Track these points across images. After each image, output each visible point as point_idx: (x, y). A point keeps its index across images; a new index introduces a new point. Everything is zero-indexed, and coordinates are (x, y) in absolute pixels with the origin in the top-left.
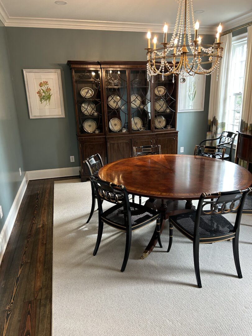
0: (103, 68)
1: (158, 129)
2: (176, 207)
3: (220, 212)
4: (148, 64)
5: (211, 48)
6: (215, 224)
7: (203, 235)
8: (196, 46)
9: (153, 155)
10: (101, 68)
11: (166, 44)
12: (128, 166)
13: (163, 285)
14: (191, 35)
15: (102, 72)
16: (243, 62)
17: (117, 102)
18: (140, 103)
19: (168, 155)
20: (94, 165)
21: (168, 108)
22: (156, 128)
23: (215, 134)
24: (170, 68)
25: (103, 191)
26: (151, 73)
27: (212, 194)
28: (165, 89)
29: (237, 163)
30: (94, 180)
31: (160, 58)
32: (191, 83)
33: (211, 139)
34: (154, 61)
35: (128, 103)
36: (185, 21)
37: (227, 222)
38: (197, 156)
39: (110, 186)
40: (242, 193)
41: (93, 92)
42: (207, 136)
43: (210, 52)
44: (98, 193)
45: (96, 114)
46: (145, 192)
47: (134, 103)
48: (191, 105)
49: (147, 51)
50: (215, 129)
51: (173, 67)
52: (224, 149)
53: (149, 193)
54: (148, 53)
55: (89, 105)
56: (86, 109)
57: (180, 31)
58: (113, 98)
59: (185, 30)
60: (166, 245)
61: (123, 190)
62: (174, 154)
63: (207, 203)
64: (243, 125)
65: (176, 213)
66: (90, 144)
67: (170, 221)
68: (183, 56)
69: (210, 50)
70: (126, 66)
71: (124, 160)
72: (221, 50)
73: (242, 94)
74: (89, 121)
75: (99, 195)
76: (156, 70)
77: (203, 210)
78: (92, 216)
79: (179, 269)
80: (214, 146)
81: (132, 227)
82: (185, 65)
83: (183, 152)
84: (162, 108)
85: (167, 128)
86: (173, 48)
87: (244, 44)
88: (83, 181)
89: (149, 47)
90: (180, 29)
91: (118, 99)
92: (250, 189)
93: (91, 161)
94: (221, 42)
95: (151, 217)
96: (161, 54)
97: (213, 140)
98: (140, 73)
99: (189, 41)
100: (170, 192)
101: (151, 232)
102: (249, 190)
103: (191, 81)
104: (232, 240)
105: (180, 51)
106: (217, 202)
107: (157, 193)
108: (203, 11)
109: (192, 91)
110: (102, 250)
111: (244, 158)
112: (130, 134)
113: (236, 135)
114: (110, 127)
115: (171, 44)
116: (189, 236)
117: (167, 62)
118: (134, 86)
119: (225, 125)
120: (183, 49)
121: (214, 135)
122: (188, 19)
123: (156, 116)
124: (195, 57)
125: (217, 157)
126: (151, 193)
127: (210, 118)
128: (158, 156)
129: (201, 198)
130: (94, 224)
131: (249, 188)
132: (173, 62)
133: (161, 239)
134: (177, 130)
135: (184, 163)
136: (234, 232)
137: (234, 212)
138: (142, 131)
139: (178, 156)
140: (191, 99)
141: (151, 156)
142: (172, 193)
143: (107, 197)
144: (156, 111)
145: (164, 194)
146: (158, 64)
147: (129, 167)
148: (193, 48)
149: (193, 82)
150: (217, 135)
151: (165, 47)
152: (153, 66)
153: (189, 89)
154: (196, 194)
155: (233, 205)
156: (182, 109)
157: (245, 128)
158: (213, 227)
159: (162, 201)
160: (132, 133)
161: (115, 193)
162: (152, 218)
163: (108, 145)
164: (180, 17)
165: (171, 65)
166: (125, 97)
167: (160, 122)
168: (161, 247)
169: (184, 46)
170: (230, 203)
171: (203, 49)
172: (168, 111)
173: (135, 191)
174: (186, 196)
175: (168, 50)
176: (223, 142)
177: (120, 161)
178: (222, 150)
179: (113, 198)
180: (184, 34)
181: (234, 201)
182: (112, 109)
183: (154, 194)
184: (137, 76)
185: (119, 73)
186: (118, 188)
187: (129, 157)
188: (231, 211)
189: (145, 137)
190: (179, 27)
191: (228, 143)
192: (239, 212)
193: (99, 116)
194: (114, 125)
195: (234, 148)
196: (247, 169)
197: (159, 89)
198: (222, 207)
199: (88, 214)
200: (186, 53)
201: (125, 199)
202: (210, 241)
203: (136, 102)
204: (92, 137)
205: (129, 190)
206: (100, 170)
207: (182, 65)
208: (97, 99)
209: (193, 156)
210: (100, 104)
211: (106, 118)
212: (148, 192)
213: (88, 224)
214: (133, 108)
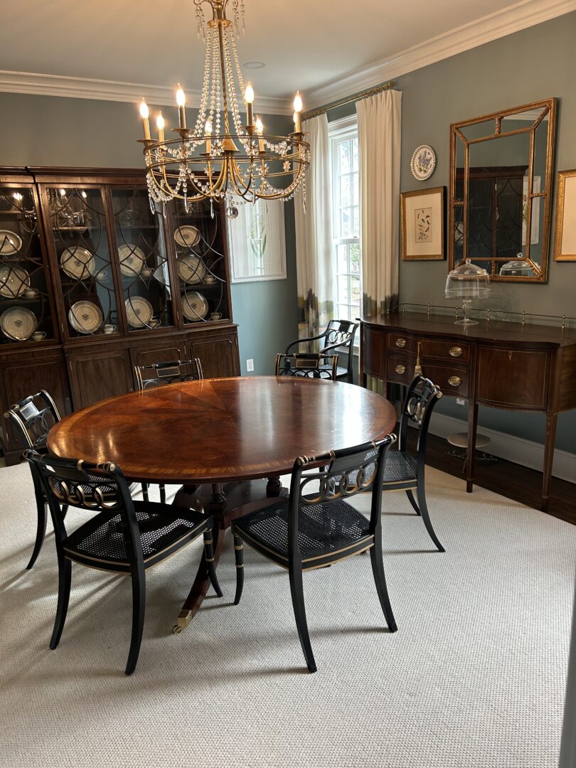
0: (41, 183)
1: (191, 322)
2: (246, 495)
3: (338, 494)
4: (148, 176)
5: (285, 143)
6: (333, 521)
7: (308, 551)
8: (251, 139)
9: (184, 384)
10: (36, 184)
11: (186, 131)
12: (123, 413)
13: (230, 686)
14: (239, 114)
15: (40, 193)
16: (354, 175)
17: (85, 264)
18: (141, 265)
19: (219, 380)
20: (36, 420)
21: (210, 274)
22: (186, 320)
23: (315, 327)
24: (199, 185)
25: (64, 484)
26: (159, 196)
27: (318, 458)
28: (198, 232)
29: (364, 386)
30: (35, 459)
31: (174, 162)
32: (254, 219)
33: (307, 338)
34: (162, 170)
35: (113, 265)
36: (224, 84)
37: (355, 515)
38: (283, 378)
39: (80, 468)
40: (378, 448)
41: (19, 243)
42: (300, 332)
43: (283, 152)
44: (49, 489)
45: (32, 293)
46: (170, 471)
47: (127, 264)
48: (259, 266)
49: (144, 147)
50: (314, 317)
51: (207, 184)
52: (335, 357)
53: (179, 473)
54: (145, 151)
55: (12, 273)
56: (5, 284)
57: (215, 105)
58: (72, 255)
59: (225, 104)
60: (229, 589)
61: (114, 475)
62: (234, 376)
63: (310, 478)
64: (368, 303)
65: (248, 509)
66: (22, 369)
67: (234, 531)
68: (228, 158)
69: (282, 148)
70: (100, 180)
71: (113, 400)
72: (306, 148)
73: (359, 239)
74: (15, 311)
75: (53, 495)
76: (169, 188)
77: (303, 495)
78: (42, 550)
79: (264, 638)
80: (315, 352)
81: (145, 561)
82: (232, 178)
83: (253, 369)
84: (195, 275)
85: (212, 320)
86: (203, 142)
87: (353, 137)
88: (10, 462)
89: (148, 138)
90: (215, 100)
91: (85, 255)
92: (392, 437)
93: (27, 410)
94: (304, 131)
95: (188, 529)
96: (177, 154)
97: (312, 339)
98: (136, 195)
99: (236, 127)
100: (230, 465)
101: (193, 563)
102: (391, 439)
103: (254, 214)
104: (368, 552)
105: (219, 148)
106: (330, 474)
107: (199, 471)
108: (263, 65)
109: (259, 236)
110: (74, 630)
111: (376, 373)
112: (123, 336)
113: (356, 326)
114: (73, 323)
115: (198, 133)
116: (279, 558)
117: (192, 172)
118: (123, 225)
119: (332, 306)
120: (225, 143)
121: (314, 330)
122: (228, 80)
123: (183, 294)
124: (252, 161)
125: (324, 375)
126: (185, 471)
127: (302, 293)
128: (198, 384)
129: (295, 470)
130: (48, 569)
131: (389, 436)
132: (206, 172)
133: (219, 577)
134: (235, 322)
135: (258, 393)
136: (371, 535)
137: (366, 490)
138: (153, 329)
139: (242, 380)
140: (259, 253)
141: (180, 384)
142: (233, 466)
143: (74, 496)
144: (181, 281)
145: (215, 470)
146: (172, 176)
147: (127, 417)
148: (247, 143)
149: (258, 217)
150: (320, 329)
151: (183, 137)
152: (161, 181)
153: (252, 233)
154: (286, 462)
155: (361, 476)
156: (242, 276)
157: (372, 310)
158: (328, 528)
159: (214, 486)
160: (130, 335)
161: (93, 485)
162: (192, 532)
163: (71, 367)
164: (211, 73)
165: (202, 178)
166: (104, 252)
167: (194, 306)
168: (219, 594)
169: (227, 137)
170: (356, 472)
171: (269, 146)
172: (210, 280)
173: (144, 473)
174: (264, 469)
175: (191, 145)
176: (333, 343)
177: (104, 403)
178: (331, 361)
179: (91, 496)
180: (225, 112)
181: (364, 467)
182: (74, 280)
183: (191, 475)
184: (128, 203)
185: (84, 195)
186: (100, 470)
187: (128, 392)
188: (361, 489)
189: (163, 342)
190: (210, 95)
191: (343, 345)
192: (376, 490)
193: (40, 298)
194: (83, 317)
195: (356, 354)
196: (385, 395)
197: (183, 232)
198: (341, 482)
199: (29, 547)
200: (232, 152)
201: (121, 496)
202: (326, 562)
203: (131, 262)
204: (26, 351)
205: (131, 473)
206: (50, 431)
207: (227, 180)
208: (33, 257)
209: (275, 378)
210: (41, 268)
211: (60, 302)
212: (177, 472)
213: (31, 570)
214: (126, 277)
